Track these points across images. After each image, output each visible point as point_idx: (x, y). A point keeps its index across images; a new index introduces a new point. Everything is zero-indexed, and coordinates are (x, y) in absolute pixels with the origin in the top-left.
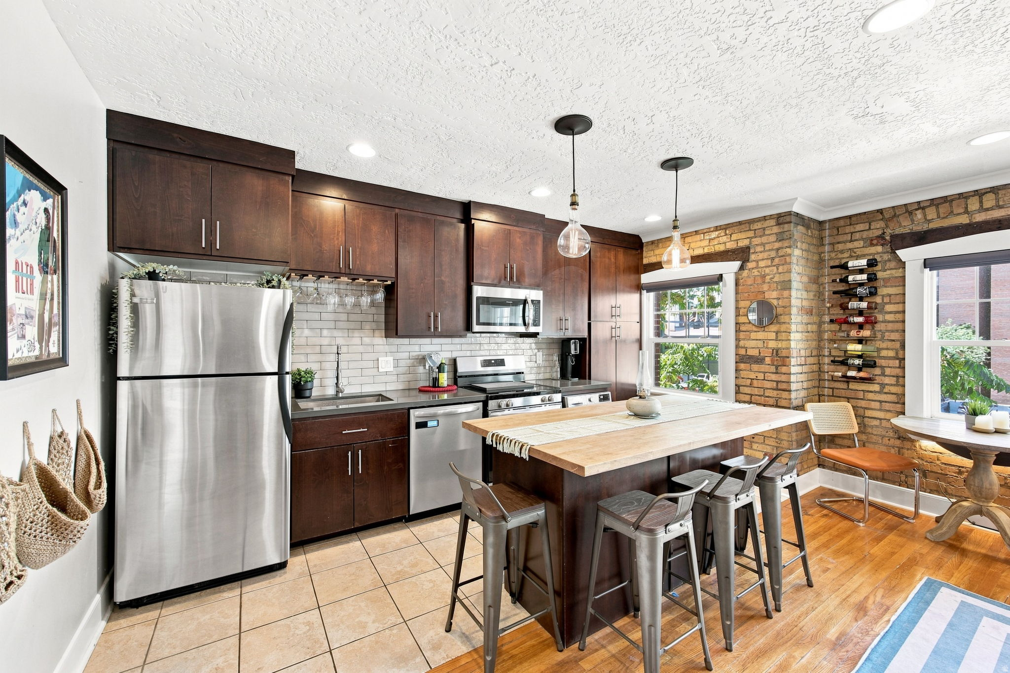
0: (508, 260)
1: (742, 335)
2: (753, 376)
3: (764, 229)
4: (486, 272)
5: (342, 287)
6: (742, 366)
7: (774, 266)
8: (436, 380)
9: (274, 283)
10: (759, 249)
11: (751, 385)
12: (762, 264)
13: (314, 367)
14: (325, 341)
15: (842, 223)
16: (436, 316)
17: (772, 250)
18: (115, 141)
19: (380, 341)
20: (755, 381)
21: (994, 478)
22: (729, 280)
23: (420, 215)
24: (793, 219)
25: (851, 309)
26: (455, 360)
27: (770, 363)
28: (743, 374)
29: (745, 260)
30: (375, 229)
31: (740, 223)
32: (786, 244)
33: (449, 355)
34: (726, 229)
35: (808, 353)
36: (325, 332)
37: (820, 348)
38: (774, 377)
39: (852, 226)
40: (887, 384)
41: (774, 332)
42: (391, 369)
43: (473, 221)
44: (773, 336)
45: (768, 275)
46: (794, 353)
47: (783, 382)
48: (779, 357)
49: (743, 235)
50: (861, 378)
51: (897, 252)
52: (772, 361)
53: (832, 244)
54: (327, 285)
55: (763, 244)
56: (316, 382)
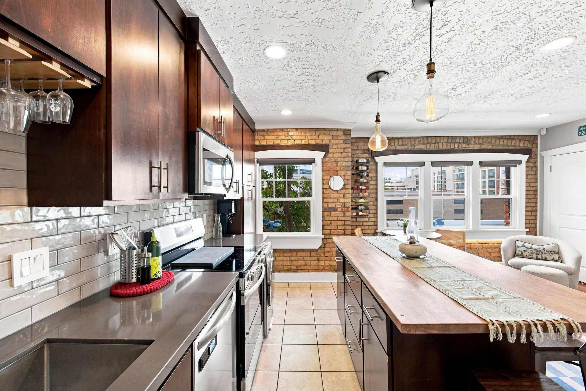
1: (325, 195)
2: (332, 219)
3: (337, 136)
6: (326, 213)
7: (342, 157)
8: (147, 271)
10: (334, 146)
11: (331, 224)
12: (336, 155)
15: (354, 140)
17: (342, 148)
20: (333, 222)
22: (319, 162)
25: (360, 183)
27: (341, 211)
28: (327, 218)
29: (327, 152)
31: (324, 130)
32: (348, 146)
34: (315, 131)
38: (343, 218)
39: (357, 143)
40: (371, 217)
41: (343, 194)
44: (342, 196)
45: (339, 162)
47: (348, 221)
48: (346, 207)
49: (325, 137)
50: (364, 215)
51: (375, 158)
52: (342, 209)
55: (336, 144)
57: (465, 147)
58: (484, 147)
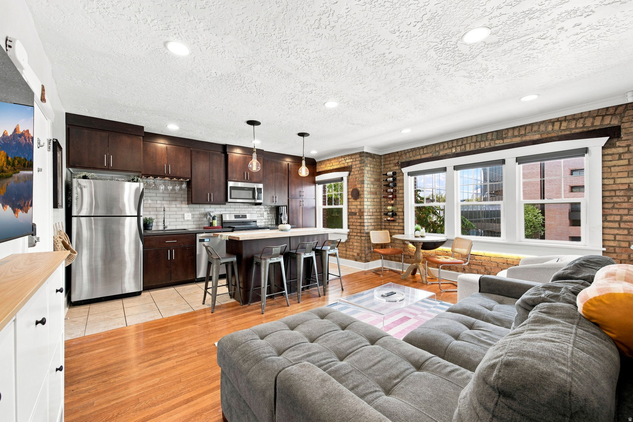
0: (245, 170)
1: (350, 204)
2: (353, 221)
3: (356, 158)
4: (234, 176)
5: (166, 182)
6: (350, 217)
7: (359, 174)
8: (211, 224)
9: (135, 180)
10: (354, 167)
11: (353, 225)
12: (355, 173)
13: (153, 217)
14: (159, 206)
15: (387, 156)
16: (210, 195)
17: (358, 167)
18: (69, 124)
19: (185, 206)
21: (421, 254)
22: (345, 180)
23: (202, 150)
24: (365, 155)
25: (389, 192)
26: (222, 215)
28: (350, 220)
29: (350, 171)
30: (181, 157)
31: (349, 155)
32: (362, 165)
33: (219, 213)
34: (344, 157)
35: (374, 210)
36: (158, 202)
37: (381, 209)
38: (359, 221)
39: (390, 158)
40: (399, 222)
41: (359, 202)
42: (191, 219)
43: (228, 153)
45: (357, 177)
46: (366, 210)
47: (362, 223)
48: (361, 212)
49: (349, 161)
50: (392, 220)
51: (402, 169)
52: (359, 214)
53: (384, 165)
54: (159, 181)
55: (356, 165)
56: (154, 224)
57: (499, 143)
58: (527, 138)
